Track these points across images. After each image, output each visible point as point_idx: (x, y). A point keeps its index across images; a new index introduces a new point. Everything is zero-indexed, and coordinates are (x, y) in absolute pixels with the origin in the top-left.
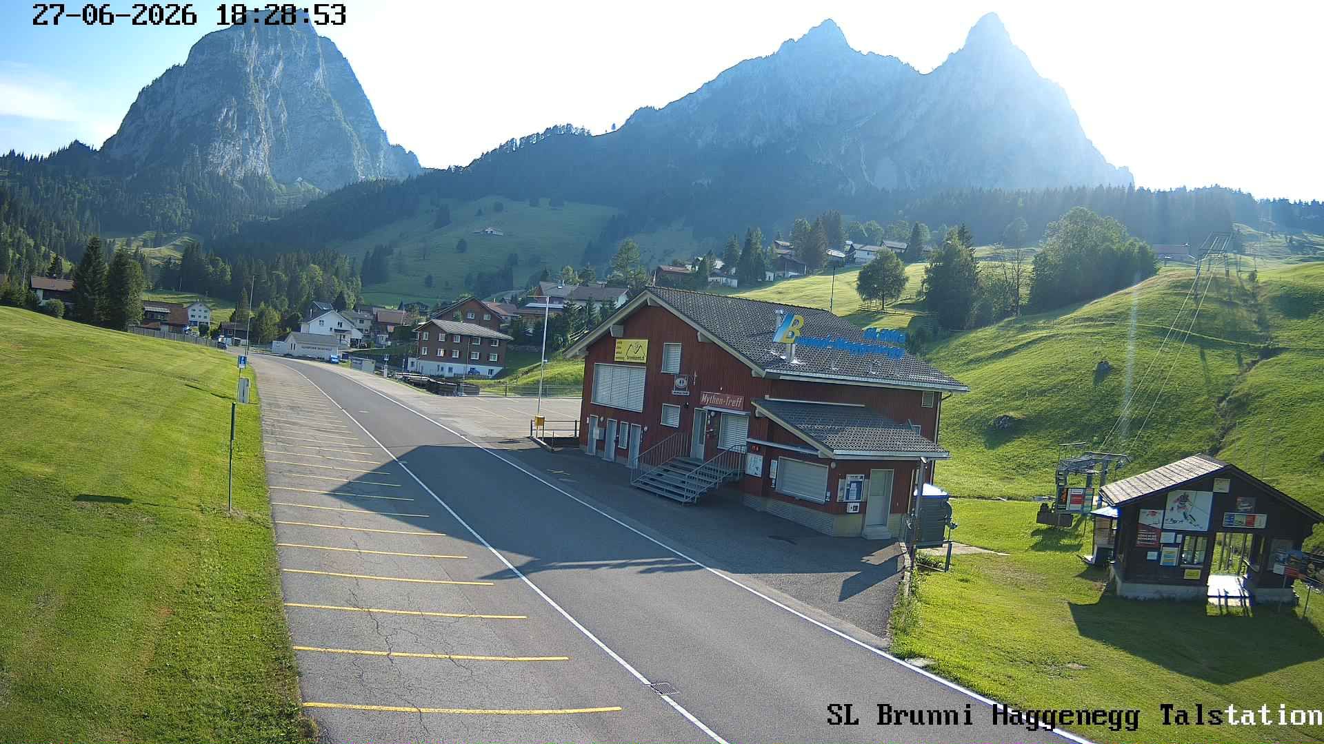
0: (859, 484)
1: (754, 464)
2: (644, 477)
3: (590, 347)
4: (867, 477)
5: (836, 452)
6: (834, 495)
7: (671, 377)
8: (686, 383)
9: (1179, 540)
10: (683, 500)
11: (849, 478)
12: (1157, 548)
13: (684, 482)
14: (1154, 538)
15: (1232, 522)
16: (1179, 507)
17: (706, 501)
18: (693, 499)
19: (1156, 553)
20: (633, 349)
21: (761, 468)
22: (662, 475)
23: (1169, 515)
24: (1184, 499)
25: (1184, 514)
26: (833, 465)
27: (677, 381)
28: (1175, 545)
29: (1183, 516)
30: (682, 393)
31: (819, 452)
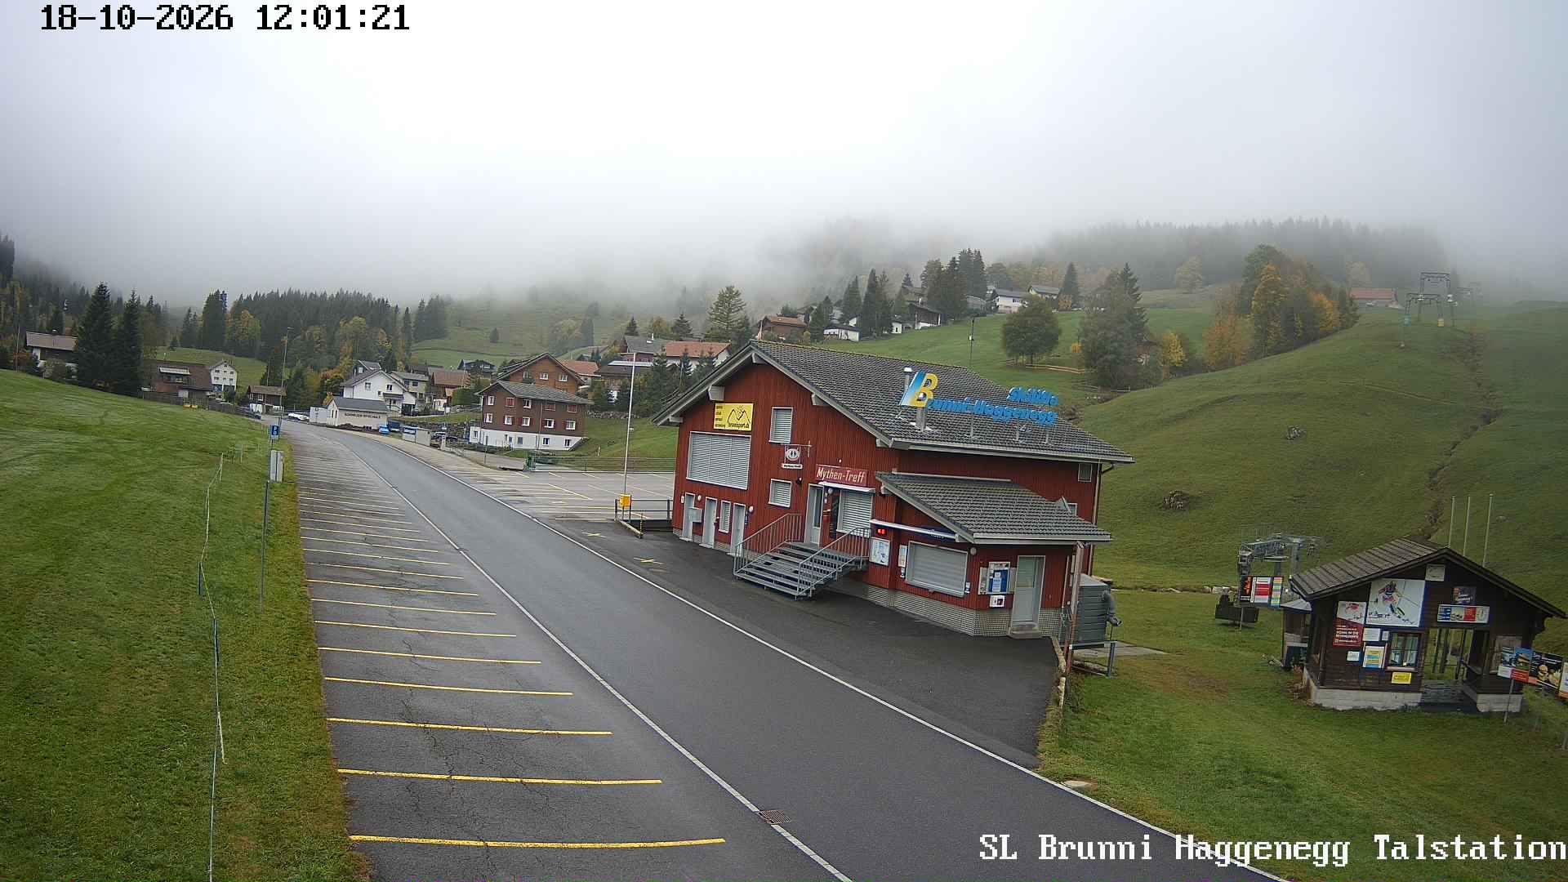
0: (1004, 573)
1: (880, 552)
2: (751, 567)
3: (683, 414)
4: (1014, 565)
5: (976, 535)
6: (974, 588)
7: (781, 448)
8: (798, 454)
9: (1386, 637)
10: (796, 593)
11: (993, 566)
12: (1359, 647)
13: (796, 572)
14: (1356, 635)
15: (1449, 615)
16: (1385, 599)
17: (823, 595)
18: (808, 591)
19: (1358, 654)
20: (735, 415)
21: (887, 554)
22: (770, 564)
23: (1373, 607)
24: (1391, 589)
25: (1391, 606)
26: (973, 551)
27: (788, 453)
28: (1380, 643)
29: (1390, 609)
30: (794, 466)
31: (957, 535)
